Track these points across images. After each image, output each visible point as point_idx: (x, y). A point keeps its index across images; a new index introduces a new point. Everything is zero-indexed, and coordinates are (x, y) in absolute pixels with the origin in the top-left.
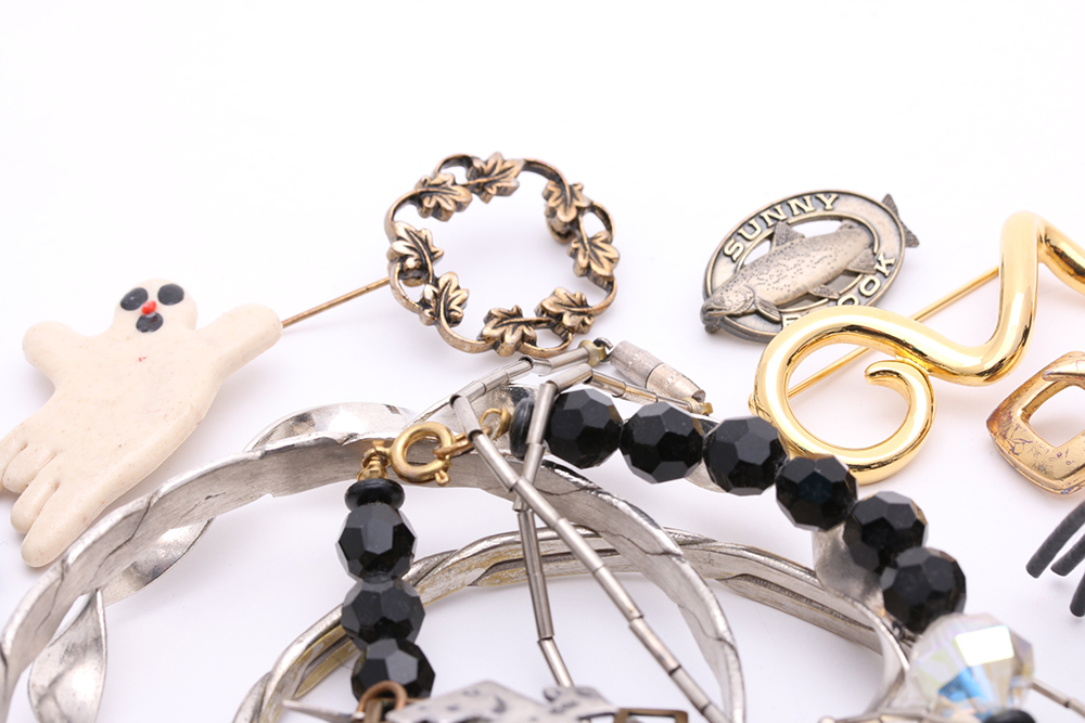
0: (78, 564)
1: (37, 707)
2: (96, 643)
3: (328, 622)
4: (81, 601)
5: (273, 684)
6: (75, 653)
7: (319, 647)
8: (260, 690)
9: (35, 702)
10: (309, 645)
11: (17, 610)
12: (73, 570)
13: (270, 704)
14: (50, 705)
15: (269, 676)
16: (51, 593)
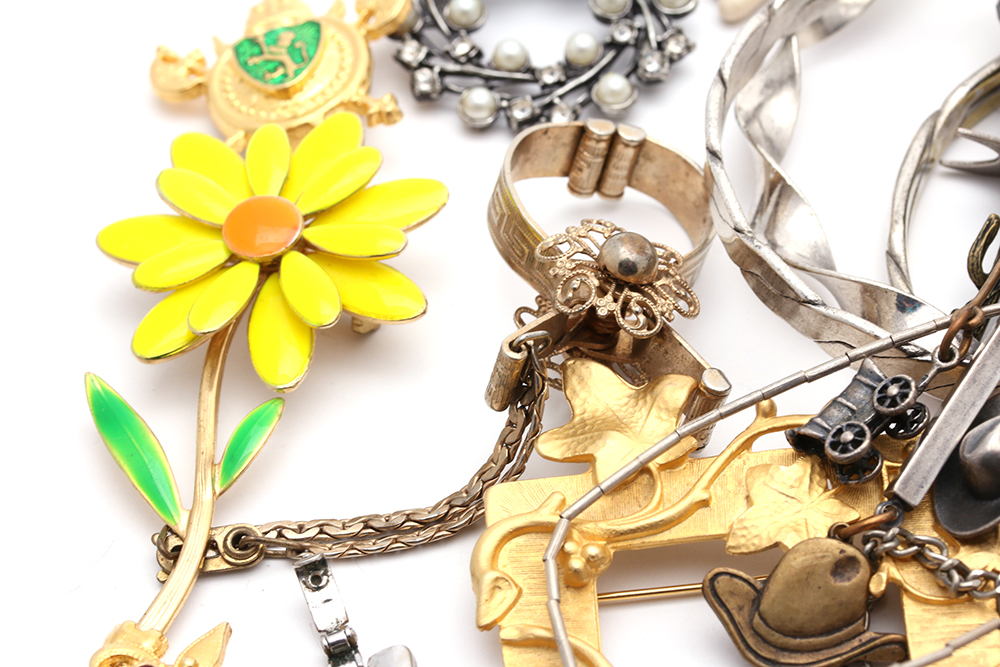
0: (782, 11)
1: (745, 127)
2: (791, 78)
3: (988, 71)
4: (779, 43)
5: (942, 120)
6: (773, 86)
7: (980, 91)
8: (930, 123)
9: (743, 123)
10: (972, 89)
11: (734, 44)
12: (779, 14)
13: (939, 135)
14: (755, 126)
15: (938, 114)
16: (761, 31)
